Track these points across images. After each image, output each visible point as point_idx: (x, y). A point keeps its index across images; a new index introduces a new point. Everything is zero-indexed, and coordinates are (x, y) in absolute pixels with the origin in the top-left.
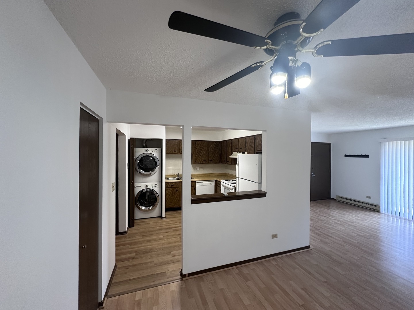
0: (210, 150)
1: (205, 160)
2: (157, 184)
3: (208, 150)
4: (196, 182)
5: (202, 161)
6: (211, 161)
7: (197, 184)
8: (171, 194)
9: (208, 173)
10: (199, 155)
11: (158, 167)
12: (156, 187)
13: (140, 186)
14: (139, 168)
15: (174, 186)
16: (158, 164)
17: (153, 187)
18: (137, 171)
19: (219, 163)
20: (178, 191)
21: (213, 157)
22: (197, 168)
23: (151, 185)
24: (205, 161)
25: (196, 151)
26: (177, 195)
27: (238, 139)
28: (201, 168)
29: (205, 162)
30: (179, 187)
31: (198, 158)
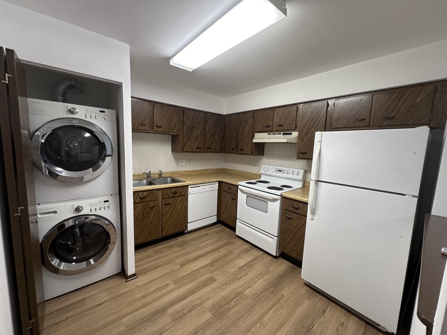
0: (207, 129)
1: (200, 146)
2: (108, 201)
3: (204, 129)
4: (189, 186)
5: (195, 147)
6: (209, 148)
7: (190, 190)
8: (141, 215)
9: (199, 169)
10: (190, 137)
11: (108, 159)
12: (107, 208)
13: (56, 212)
14: (45, 162)
15: (147, 199)
16: (109, 152)
17: (98, 209)
18: (40, 169)
19: (219, 152)
20: (154, 208)
21: (212, 141)
22: (181, 161)
23: (91, 205)
24: (200, 148)
25: (185, 128)
26: (154, 216)
27: (273, 109)
28: (189, 160)
29: (199, 150)
30: (156, 200)
31: (187, 142)
